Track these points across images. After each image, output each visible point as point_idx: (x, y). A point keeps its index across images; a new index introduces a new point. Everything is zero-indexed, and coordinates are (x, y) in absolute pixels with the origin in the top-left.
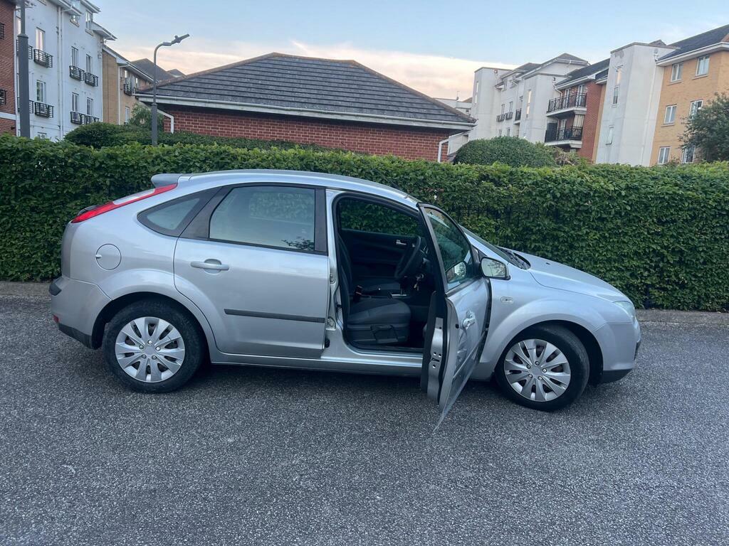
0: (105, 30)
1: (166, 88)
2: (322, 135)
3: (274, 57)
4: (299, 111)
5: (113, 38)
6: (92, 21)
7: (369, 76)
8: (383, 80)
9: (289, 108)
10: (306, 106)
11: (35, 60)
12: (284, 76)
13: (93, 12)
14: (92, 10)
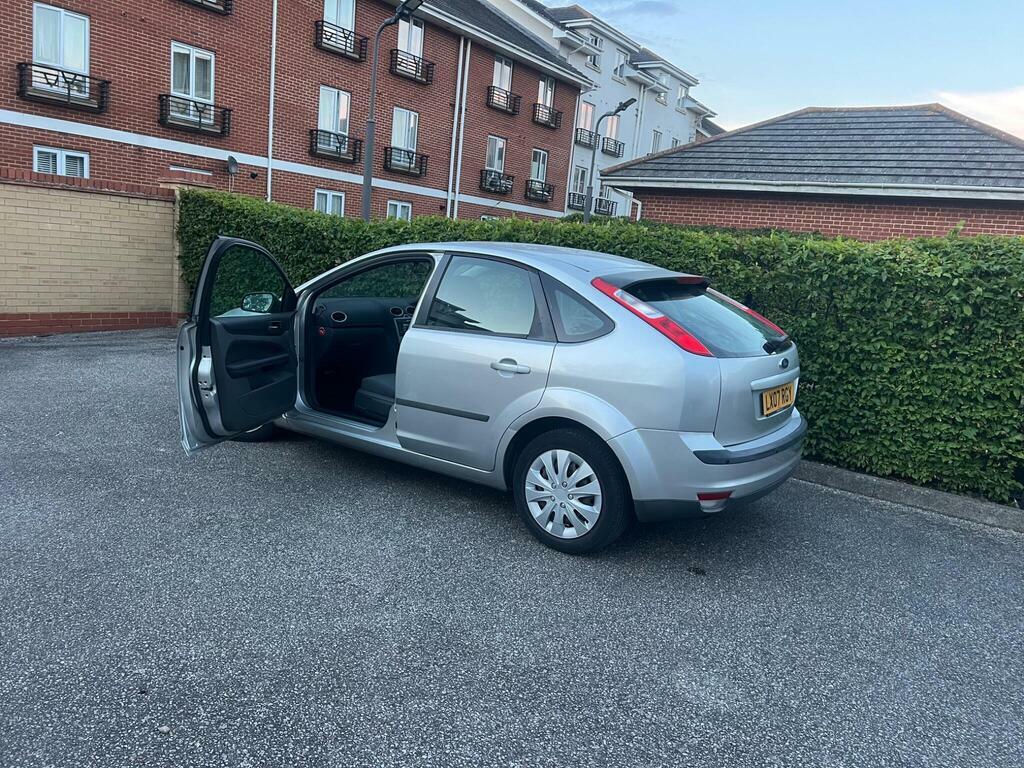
0: (703, 107)
1: (636, 167)
2: (832, 219)
3: (807, 113)
4: (795, 185)
5: (713, 114)
6: (687, 95)
7: (952, 125)
8: (975, 129)
9: (779, 182)
10: (806, 178)
11: (602, 151)
12: (804, 138)
13: (690, 85)
14: (687, 82)
